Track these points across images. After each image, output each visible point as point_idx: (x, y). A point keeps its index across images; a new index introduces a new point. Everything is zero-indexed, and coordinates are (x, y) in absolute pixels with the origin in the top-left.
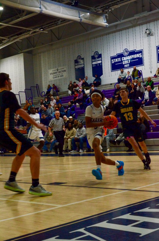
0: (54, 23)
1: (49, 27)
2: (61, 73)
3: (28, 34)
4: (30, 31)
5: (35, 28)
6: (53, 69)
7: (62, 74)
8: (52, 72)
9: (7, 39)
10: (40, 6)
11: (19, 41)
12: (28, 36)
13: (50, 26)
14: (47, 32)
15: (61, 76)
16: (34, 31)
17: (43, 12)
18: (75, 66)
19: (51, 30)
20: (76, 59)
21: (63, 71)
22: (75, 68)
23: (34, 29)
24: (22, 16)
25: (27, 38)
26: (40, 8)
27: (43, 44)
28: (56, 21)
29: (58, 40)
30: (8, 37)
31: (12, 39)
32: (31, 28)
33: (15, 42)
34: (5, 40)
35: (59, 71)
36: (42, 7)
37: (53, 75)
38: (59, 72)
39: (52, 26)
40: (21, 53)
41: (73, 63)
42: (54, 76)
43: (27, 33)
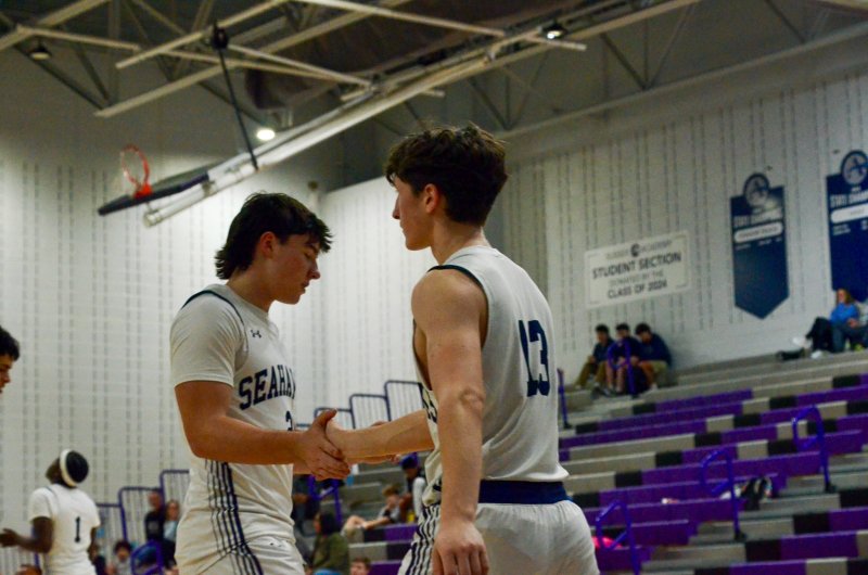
1: (596, 18)
2: (657, 269)
3: (480, 56)
4: (489, 39)
5: (519, 25)
6: (611, 249)
7: (660, 274)
8: (606, 264)
9: (367, 83)
11: (433, 93)
12: (478, 66)
13: (594, 13)
14: (582, 47)
15: (655, 286)
16: (514, 40)
18: (734, 230)
19: (603, 36)
20: (739, 192)
21: (664, 259)
22: (735, 244)
23: (511, 31)
25: (473, 80)
27: (557, 112)
29: (644, 87)
30: (371, 72)
31: (392, 83)
32: (499, 28)
33: (407, 103)
34: (354, 87)
35: (643, 256)
37: (610, 277)
38: (646, 264)
41: (721, 214)
42: (613, 283)
43: (473, 53)
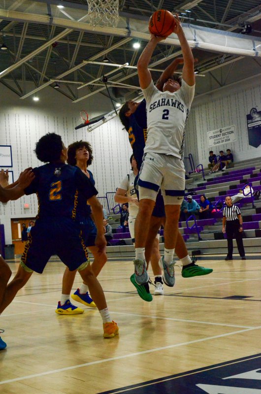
0: (214, 61)
1: (207, 67)
2: (227, 136)
6: (214, 131)
7: (228, 137)
8: (213, 135)
10: (195, 37)
13: (207, 66)
14: (204, 76)
15: (226, 140)
17: (199, 46)
18: (248, 124)
19: (209, 72)
20: (249, 113)
21: (229, 133)
22: (248, 128)
24: (166, 54)
26: (195, 40)
27: (198, 94)
28: (217, 58)
29: (221, 86)
35: (223, 132)
36: (197, 38)
37: (214, 139)
38: (224, 134)
39: (211, 66)
41: (244, 119)
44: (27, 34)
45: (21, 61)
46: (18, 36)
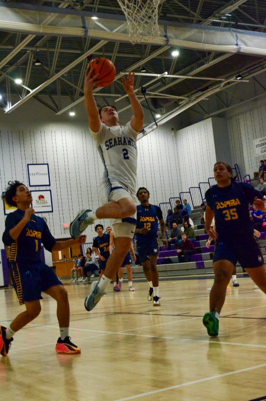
0: (258, 65)
1: (250, 72)
3: (218, 87)
4: (221, 82)
5: (228, 77)
6: (261, 139)
8: (260, 143)
9: (186, 98)
10: (237, 42)
11: (205, 99)
12: (218, 90)
13: (251, 70)
14: (248, 81)
16: (228, 81)
17: (242, 51)
19: (253, 77)
23: (227, 78)
24: (207, 61)
25: (216, 94)
26: (237, 45)
27: (242, 100)
28: (261, 62)
30: (187, 95)
31: (193, 98)
32: (223, 78)
33: (198, 103)
34: (182, 100)
36: (239, 43)
37: (261, 147)
39: (256, 69)
40: (208, 118)
43: (217, 86)
44: (61, 48)
45: (56, 75)
46: (51, 50)
